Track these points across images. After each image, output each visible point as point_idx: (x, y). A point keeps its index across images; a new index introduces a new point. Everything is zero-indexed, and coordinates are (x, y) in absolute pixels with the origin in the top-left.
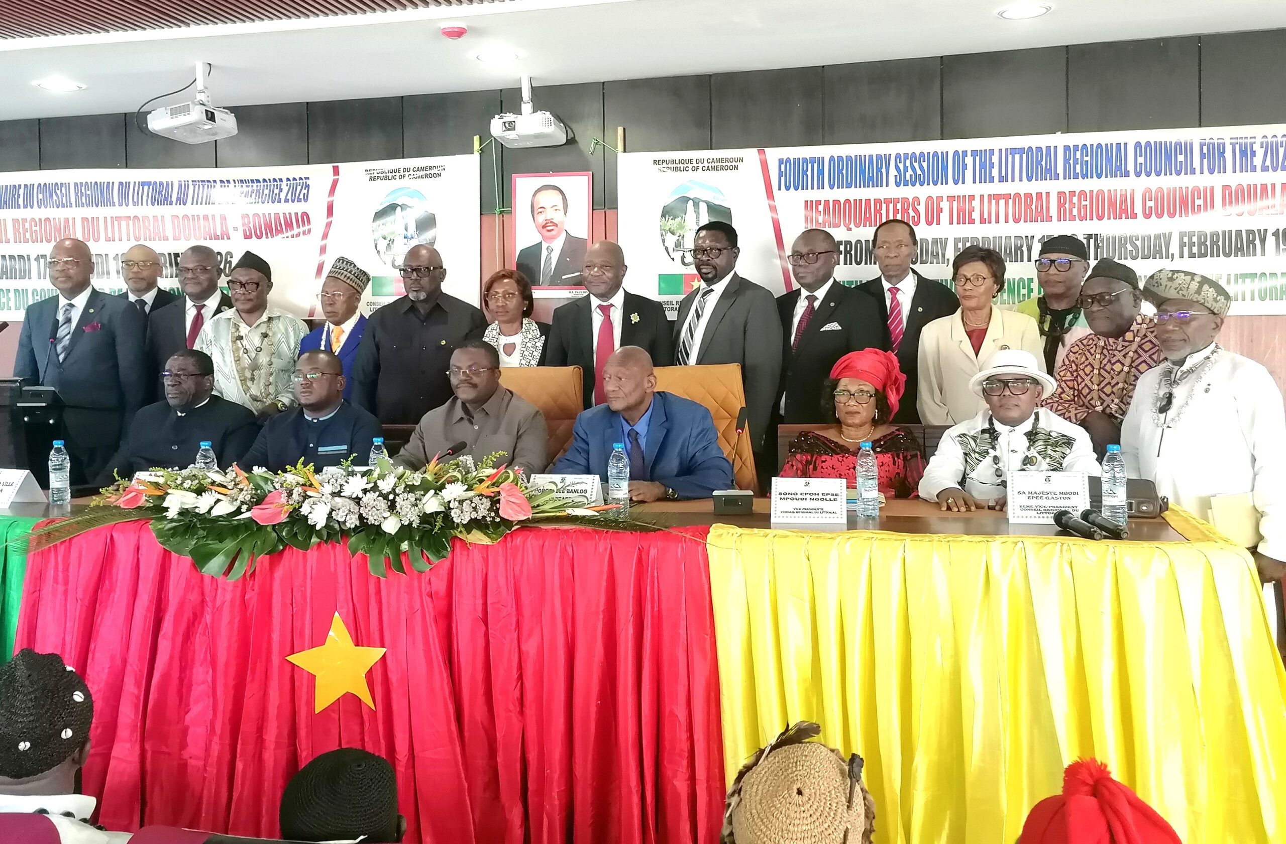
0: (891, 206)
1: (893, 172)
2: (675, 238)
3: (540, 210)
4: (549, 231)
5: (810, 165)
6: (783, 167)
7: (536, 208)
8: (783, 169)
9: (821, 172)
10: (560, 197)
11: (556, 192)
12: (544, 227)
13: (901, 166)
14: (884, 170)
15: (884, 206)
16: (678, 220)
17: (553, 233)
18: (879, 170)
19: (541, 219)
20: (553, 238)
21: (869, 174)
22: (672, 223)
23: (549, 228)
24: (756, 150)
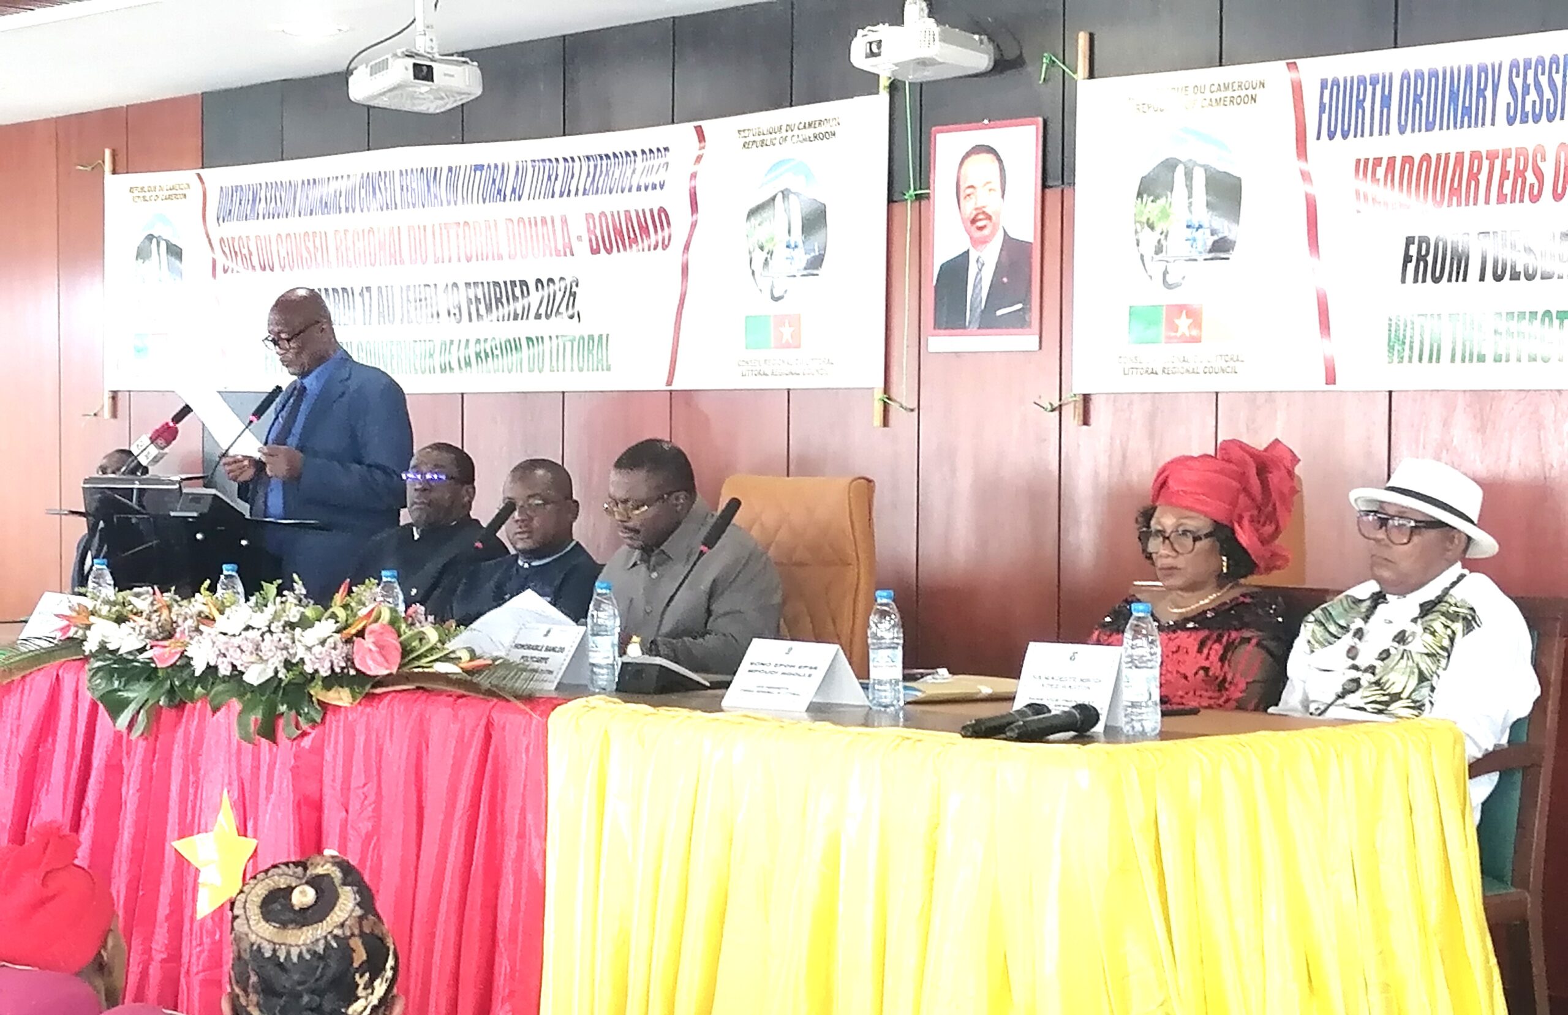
0: (1498, 163)
1: (1504, 95)
2: (1155, 236)
3: (969, 191)
4: (981, 228)
5: (1370, 88)
6: (1327, 93)
7: (963, 186)
8: (1326, 100)
9: (1386, 101)
10: (996, 164)
11: (990, 157)
12: (974, 221)
13: (1518, 82)
14: (1489, 93)
15: (1486, 164)
16: (1162, 202)
17: (986, 232)
18: (1481, 92)
19: (969, 207)
20: (984, 241)
21: (1464, 102)
22: (1152, 209)
23: (980, 224)
24: (1283, 63)
